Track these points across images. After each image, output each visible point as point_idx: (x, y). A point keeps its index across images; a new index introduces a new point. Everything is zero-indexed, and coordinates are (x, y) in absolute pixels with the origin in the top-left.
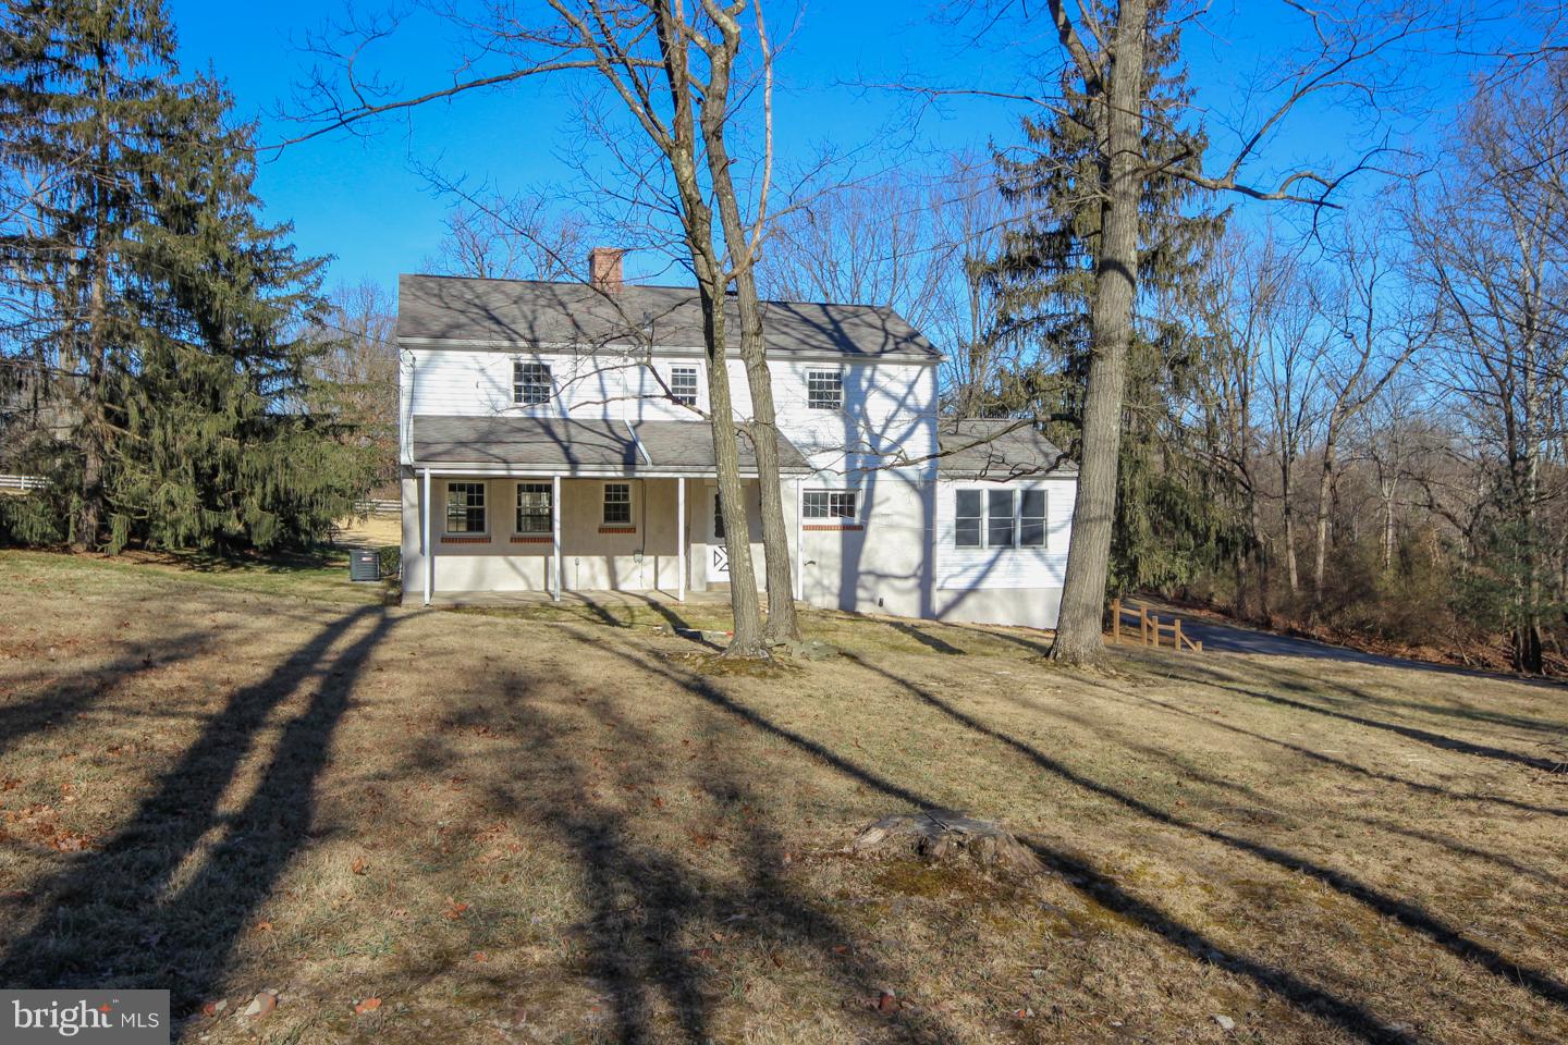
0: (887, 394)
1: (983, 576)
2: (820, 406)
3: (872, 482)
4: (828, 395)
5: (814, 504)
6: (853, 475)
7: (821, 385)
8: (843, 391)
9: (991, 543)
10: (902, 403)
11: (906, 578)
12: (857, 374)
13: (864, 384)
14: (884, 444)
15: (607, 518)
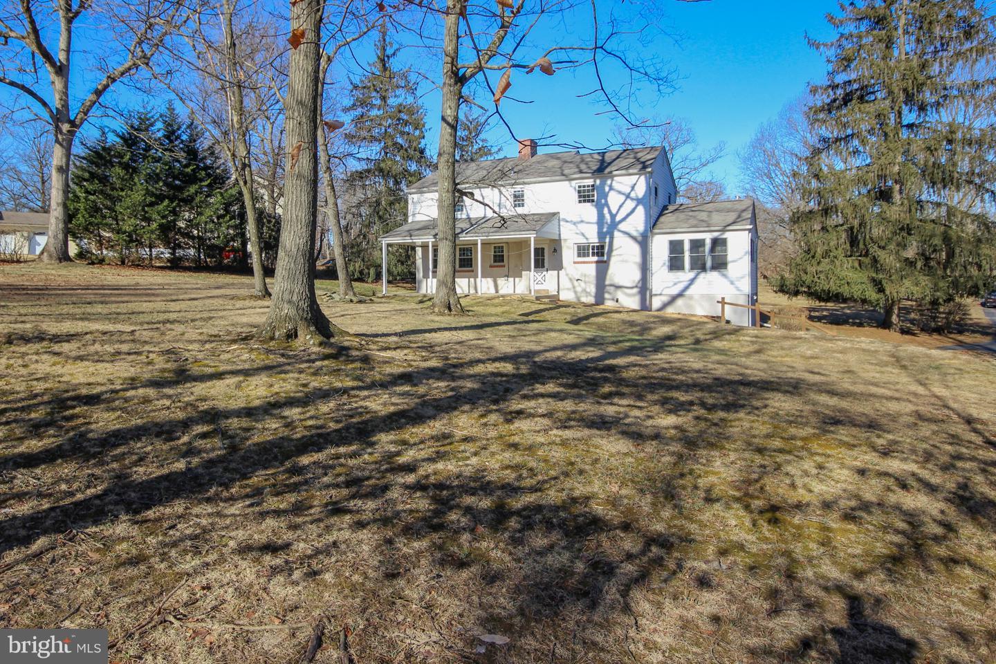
0: (620, 192)
1: (687, 288)
2: (585, 201)
3: (612, 238)
4: (588, 196)
5: (582, 251)
6: (601, 235)
7: (584, 191)
8: (595, 193)
9: (692, 268)
10: (628, 196)
11: (632, 288)
12: (603, 184)
13: (607, 189)
14: (618, 218)
15: (495, 261)
